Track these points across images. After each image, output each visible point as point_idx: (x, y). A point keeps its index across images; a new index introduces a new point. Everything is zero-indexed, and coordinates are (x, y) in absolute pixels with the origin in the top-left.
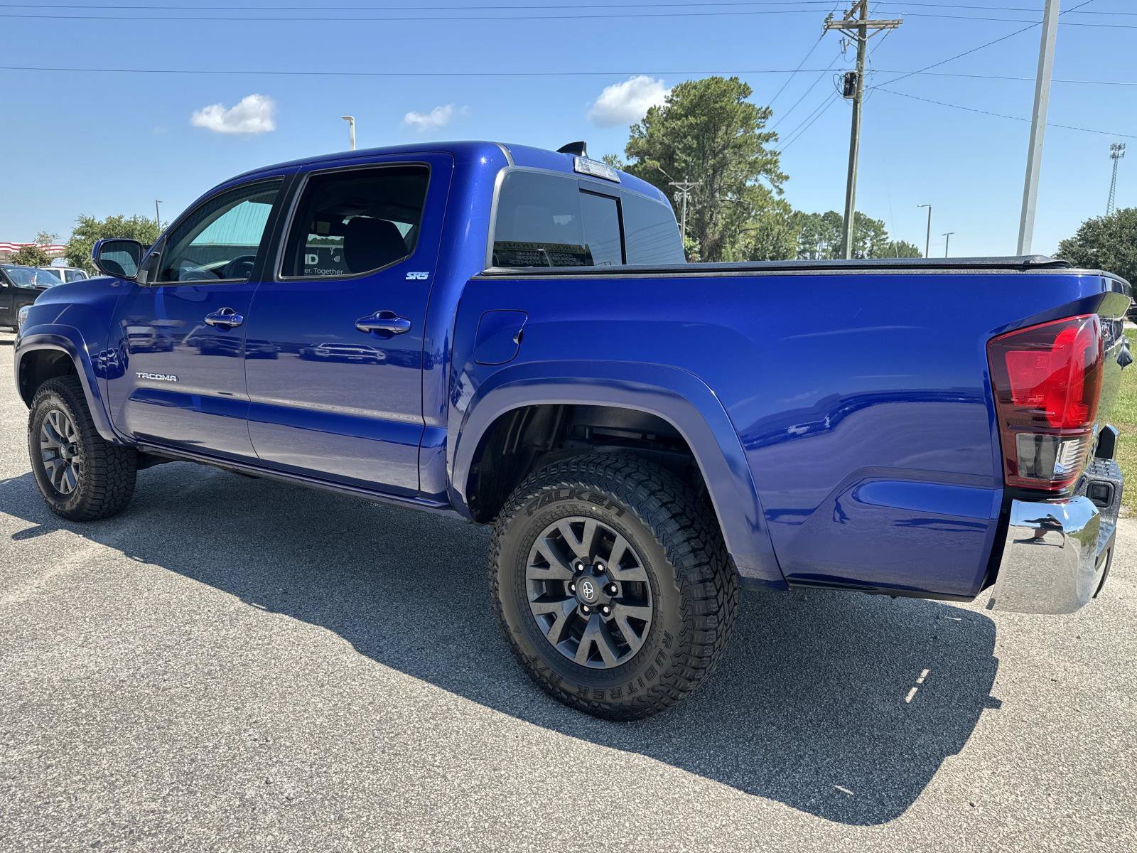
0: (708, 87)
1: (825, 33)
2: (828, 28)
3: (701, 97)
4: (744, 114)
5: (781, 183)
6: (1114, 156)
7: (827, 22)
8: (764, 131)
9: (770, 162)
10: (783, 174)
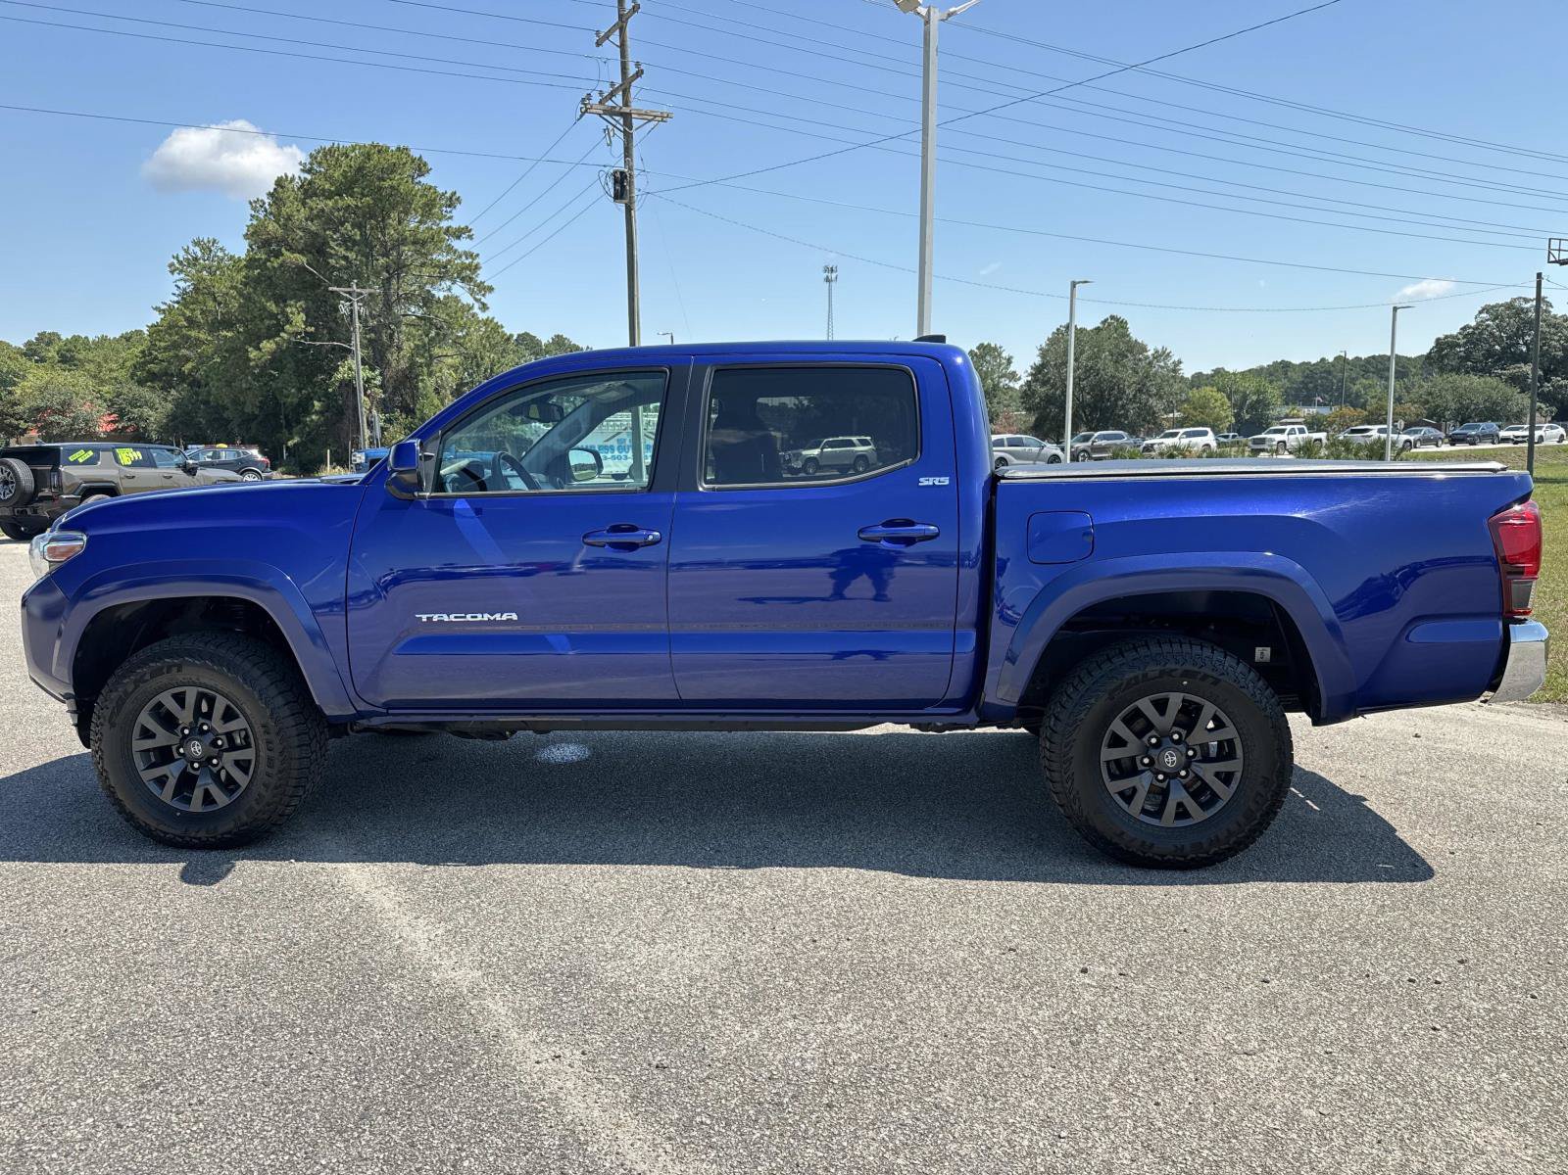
0: (368, 156)
1: (581, 116)
2: (586, 111)
3: (360, 169)
4: (424, 200)
5: (484, 295)
6: (828, 280)
7: (585, 104)
8: (454, 224)
9: (469, 267)
10: (485, 284)
